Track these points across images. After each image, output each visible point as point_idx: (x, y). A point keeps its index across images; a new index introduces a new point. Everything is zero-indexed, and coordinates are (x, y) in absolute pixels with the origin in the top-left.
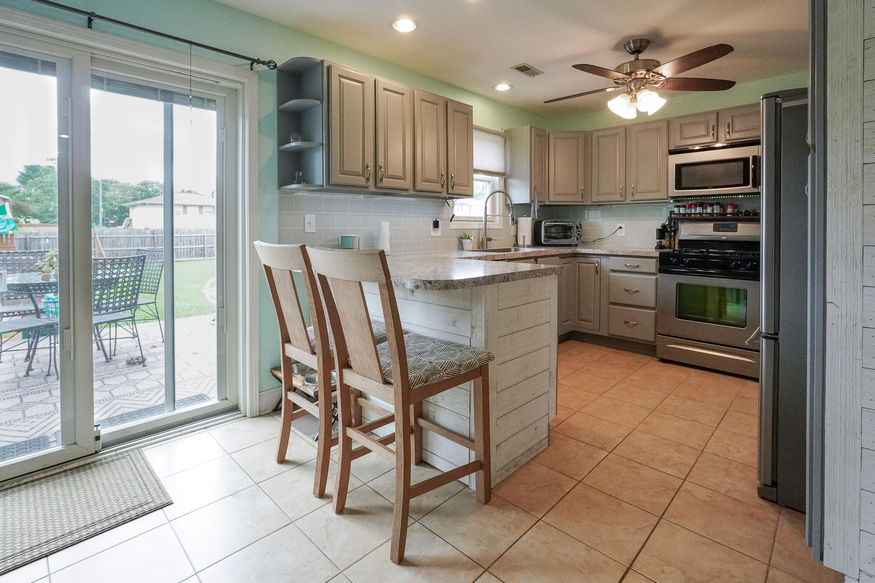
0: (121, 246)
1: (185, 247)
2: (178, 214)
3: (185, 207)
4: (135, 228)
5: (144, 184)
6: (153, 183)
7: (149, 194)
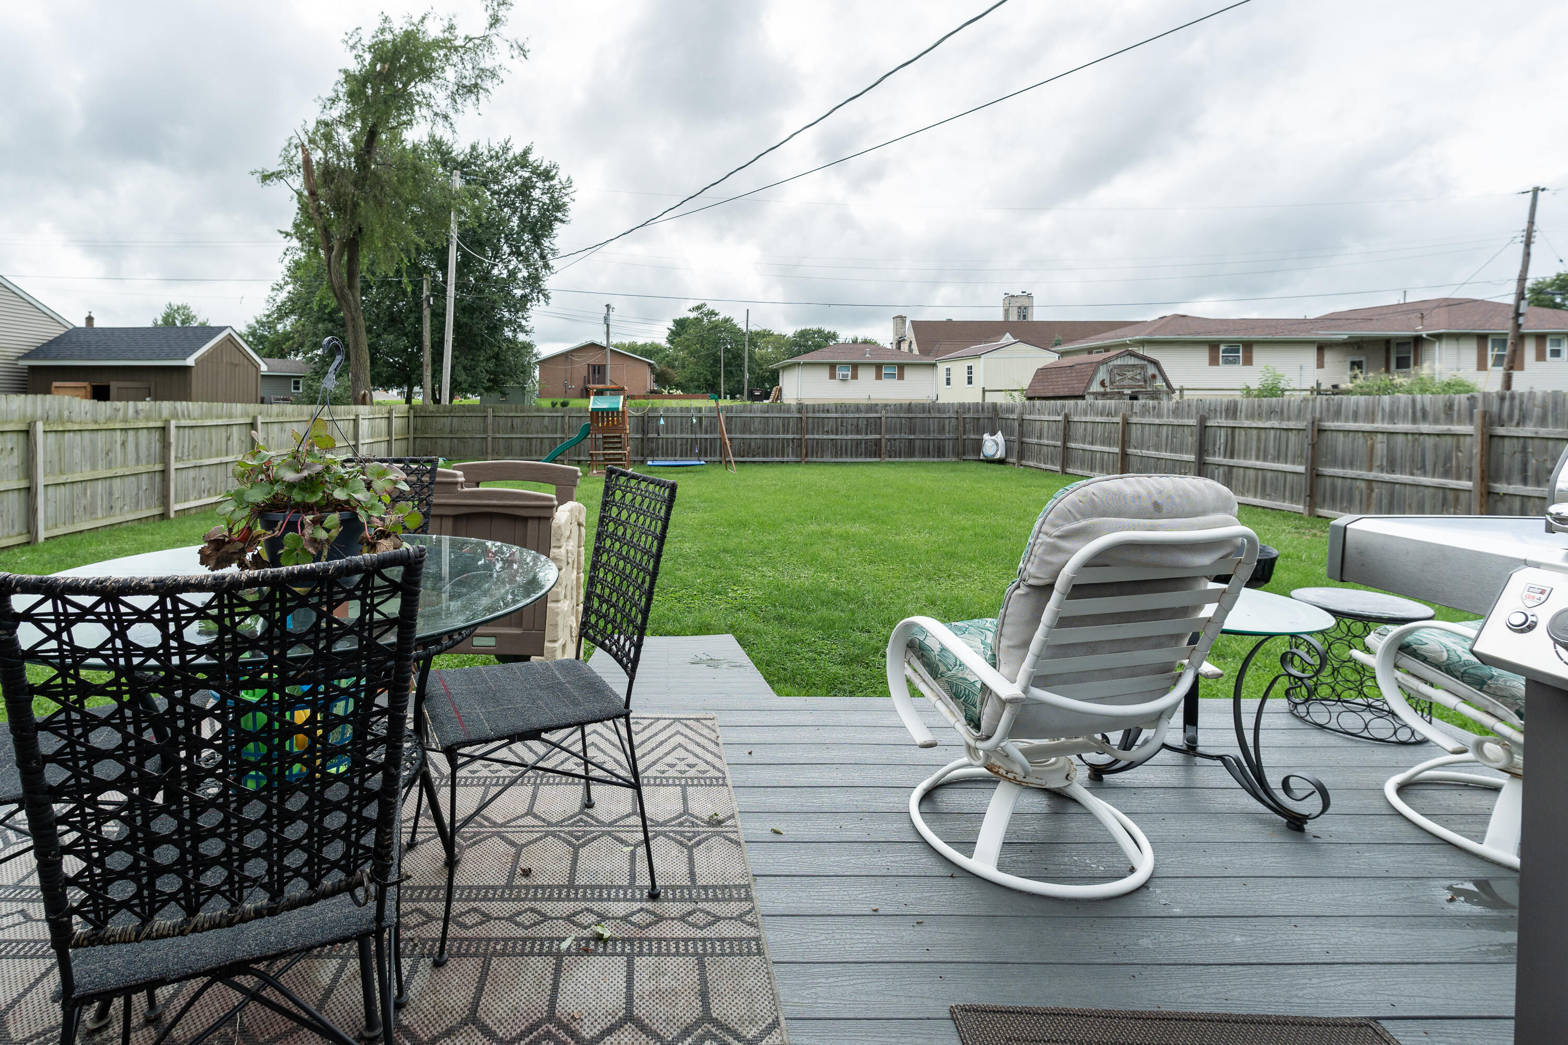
0: (755, 432)
1: (850, 437)
2: (844, 379)
3: (855, 367)
4: (786, 402)
5: (803, 334)
6: (815, 332)
7: (808, 350)
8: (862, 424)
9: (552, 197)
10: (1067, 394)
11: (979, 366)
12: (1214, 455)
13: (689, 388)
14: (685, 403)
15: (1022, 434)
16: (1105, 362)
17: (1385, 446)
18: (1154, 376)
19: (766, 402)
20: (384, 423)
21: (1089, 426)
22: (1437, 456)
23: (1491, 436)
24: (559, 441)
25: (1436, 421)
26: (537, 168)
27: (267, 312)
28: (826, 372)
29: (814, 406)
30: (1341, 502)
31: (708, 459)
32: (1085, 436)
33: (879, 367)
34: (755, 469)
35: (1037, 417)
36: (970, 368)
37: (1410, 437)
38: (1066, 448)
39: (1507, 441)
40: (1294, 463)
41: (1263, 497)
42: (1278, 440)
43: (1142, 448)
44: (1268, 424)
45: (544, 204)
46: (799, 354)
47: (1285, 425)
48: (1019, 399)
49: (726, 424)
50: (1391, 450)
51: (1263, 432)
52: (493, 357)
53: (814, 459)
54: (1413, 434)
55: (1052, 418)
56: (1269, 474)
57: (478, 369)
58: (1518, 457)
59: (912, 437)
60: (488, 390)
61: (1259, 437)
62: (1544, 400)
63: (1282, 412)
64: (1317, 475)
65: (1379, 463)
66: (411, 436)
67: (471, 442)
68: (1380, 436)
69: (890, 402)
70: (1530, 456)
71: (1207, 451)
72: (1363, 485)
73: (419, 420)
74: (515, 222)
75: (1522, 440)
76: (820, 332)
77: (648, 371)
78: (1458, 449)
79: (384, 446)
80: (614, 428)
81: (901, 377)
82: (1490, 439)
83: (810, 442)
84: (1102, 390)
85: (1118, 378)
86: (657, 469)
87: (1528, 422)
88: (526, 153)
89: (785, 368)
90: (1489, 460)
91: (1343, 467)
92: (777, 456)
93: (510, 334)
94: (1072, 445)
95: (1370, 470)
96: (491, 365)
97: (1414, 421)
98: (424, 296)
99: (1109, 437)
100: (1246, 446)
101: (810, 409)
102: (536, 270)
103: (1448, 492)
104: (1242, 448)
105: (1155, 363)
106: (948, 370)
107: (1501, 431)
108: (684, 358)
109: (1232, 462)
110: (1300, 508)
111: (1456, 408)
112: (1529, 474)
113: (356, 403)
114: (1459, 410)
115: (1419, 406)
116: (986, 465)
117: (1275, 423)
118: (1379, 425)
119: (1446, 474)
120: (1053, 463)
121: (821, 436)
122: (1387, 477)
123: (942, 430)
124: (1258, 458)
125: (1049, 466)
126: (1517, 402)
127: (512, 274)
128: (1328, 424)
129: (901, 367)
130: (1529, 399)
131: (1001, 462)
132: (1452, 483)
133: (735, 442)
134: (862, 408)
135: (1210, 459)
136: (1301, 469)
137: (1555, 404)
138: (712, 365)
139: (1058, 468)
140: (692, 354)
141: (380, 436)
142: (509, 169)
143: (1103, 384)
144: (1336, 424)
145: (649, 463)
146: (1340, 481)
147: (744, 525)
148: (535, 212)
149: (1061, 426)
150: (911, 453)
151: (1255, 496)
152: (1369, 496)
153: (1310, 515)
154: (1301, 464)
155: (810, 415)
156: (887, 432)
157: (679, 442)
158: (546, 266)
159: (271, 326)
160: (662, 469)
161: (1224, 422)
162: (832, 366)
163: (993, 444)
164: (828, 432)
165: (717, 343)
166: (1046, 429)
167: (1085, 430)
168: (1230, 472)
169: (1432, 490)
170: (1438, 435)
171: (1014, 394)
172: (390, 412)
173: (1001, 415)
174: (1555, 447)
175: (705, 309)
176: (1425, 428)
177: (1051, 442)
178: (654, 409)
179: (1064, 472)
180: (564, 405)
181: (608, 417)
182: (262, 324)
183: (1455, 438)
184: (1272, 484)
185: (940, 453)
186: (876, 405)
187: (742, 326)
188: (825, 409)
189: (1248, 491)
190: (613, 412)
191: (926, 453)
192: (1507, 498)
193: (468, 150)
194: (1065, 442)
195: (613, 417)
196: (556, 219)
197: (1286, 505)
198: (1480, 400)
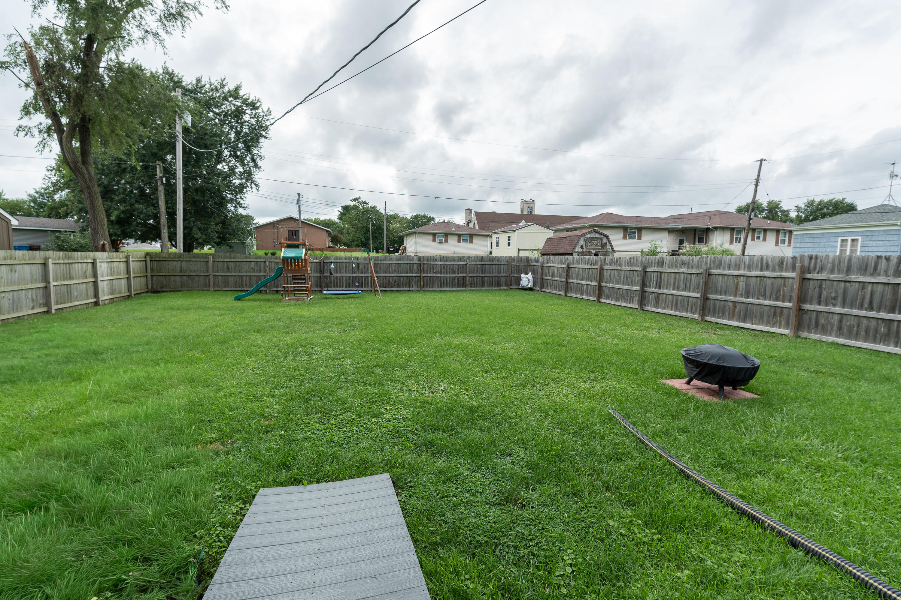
0: (393, 273)
1: (448, 275)
2: (441, 242)
3: (447, 235)
4: (408, 254)
5: (416, 217)
6: (422, 217)
7: (418, 226)
8: (456, 267)
9: (258, 120)
10: (563, 252)
11: (514, 236)
12: (650, 287)
13: (350, 246)
14: (348, 254)
15: (542, 274)
16: (583, 235)
17: (744, 283)
18: (606, 244)
19: (396, 254)
20: (122, 266)
21: (581, 270)
22: (772, 289)
23: (804, 279)
24: (262, 278)
25: (774, 270)
26: (247, 99)
27: (45, 186)
28: (431, 238)
29: (428, 257)
30: (718, 314)
31: (363, 289)
32: (578, 276)
33: (459, 236)
34: (393, 295)
35: (552, 265)
36: (509, 237)
37: (758, 279)
38: (567, 282)
39: (811, 282)
40: (693, 292)
41: (676, 310)
42: (686, 279)
43: (610, 283)
44: (681, 271)
45: (252, 125)
46: (413, 228)
47: (690, 271)
48: (537, 255)
49: (375, 267)
50: (747, 285)
51: (677, 275)
52: (221, 223)
53: (428, 288)
54: (760, 277)
55: (560, 266)
56: (680, 298)
57: (210, 230)
58: (817, 290)
59: (483, 275)
60: (218, 244)
61: (675, 278)
62: (834, 260)
63: (689, 264)
64: (706, 299)
65: (740, 293)
66: (149, 274)
67: (197, 278)
68: (742, 278)
69: (471, 256)
70: (823, 290)
71: (646, 285)
72: (731, 304)
73: (155, 263)
74: (232, 135)
75: (819, 281)
76: (425, 216)
77: (327, 235)
78: (785, 285)
79: (124, 282)
80: (300, 270)
81: (471, 242)
82: (803, 280)
83: (425, 278)
84: (581, 250)
85: (589, 244)
86: (330, 296)
87: (824, 271)
88: (237, 89)
89: (408, 235)
90: (801, 292)
91: (721, 294)
92: (406, 287)
93: (233, 208)
94: (571, 280)
95: (736, 296)
96: (219, 227)
97: (761, 270)
98: (158, 177)
99: (592, 277)
100: (668, 282)
101: (426, 259)
102: (250, 168)
103: (777, 308)
104: (666, 284)
105: (607, 237)
106: (498, 238)
107: (809, 276)
108: (348, 229)
109: (659, 291)
110: (696, 316)
111: (785, 263)
112: (822, 299)
113: (97, 250)
114: (787, 264)
115: (764, 262)
116: (524, 291)
117: (685, 271)
118: (742, 272)
119: (777, 299)
120: (560, 290)
121: (432, 275)
122: (744, 300)
123: (499, 272)
124: (674, 289)
125: (557, 292)
126: (819, 260)
127: (232, 169)
128: (714, 271)
129: (471, 236)
130: (825, 259)
131: (531, 289)
132: (780, 304)
133: (380, 278)
134: (456, 259)
135: (647, 289)
136: (698, 295)
137: (840, 262)
138: (365, 233)
139: (563, 293)
140: (353, 226)
141: (119, 274)
142: (225, 99)
143: (582, 247)
144: (718, 271)
145: (325, 292)
146: (718, 302)
147: (390, 340)
148: (246, 130)
149: (565, 270)
150: (483, 285)
151: (671, 310)
152: (734, 310)
153: (702, 320)
154: (698, 293)
155: (426, 262)
156: (470, 272)
157: (345, 279)
158: (256, 166)
159: (50, 196)
160: (333, 296)
161: (656, 269)
162: (434, 235)
163: (527, 280)
164: (436, 273)
165: (368, 220)
166: (556, 272)
167: (578, 272)
168: (658, 297)
169: (769, 308)
170: (774, 278)
171: (535, 252)
172: (127, 257)
173: (531, 264)
174: (837, 285)
175: (360, 200)
176: (767, 274)
177: (559, 279)
178: (326, 258)
179: (566, 296)
180: (273, 254)
181: (295, 262)
182: (42, 195)
183: (783, 280)
184: (681, 303)
185: (499, 284)
186: (464, 257)
187: (382, 211)
188: (434, 259)
189: (668, 307)
190: (298, 259)
191: (491, 284)
192: (809, 312)
193: (194, 82)
194: (567, 279)
195: (298, 262)
196: (262, 136)
197: (688, 315)
198: (799, 259)
